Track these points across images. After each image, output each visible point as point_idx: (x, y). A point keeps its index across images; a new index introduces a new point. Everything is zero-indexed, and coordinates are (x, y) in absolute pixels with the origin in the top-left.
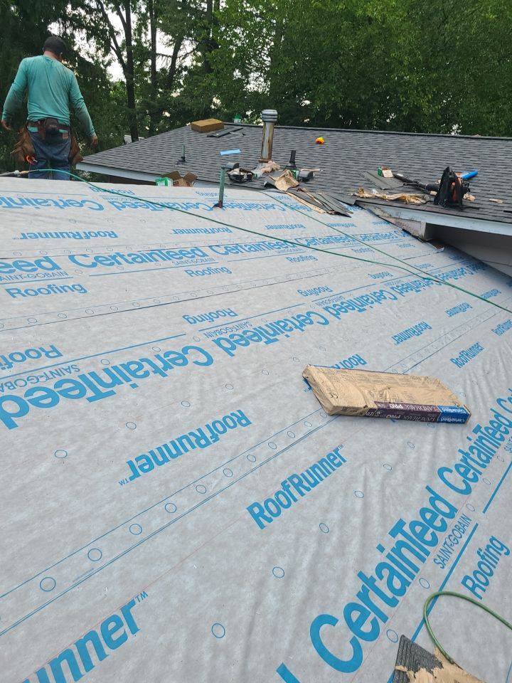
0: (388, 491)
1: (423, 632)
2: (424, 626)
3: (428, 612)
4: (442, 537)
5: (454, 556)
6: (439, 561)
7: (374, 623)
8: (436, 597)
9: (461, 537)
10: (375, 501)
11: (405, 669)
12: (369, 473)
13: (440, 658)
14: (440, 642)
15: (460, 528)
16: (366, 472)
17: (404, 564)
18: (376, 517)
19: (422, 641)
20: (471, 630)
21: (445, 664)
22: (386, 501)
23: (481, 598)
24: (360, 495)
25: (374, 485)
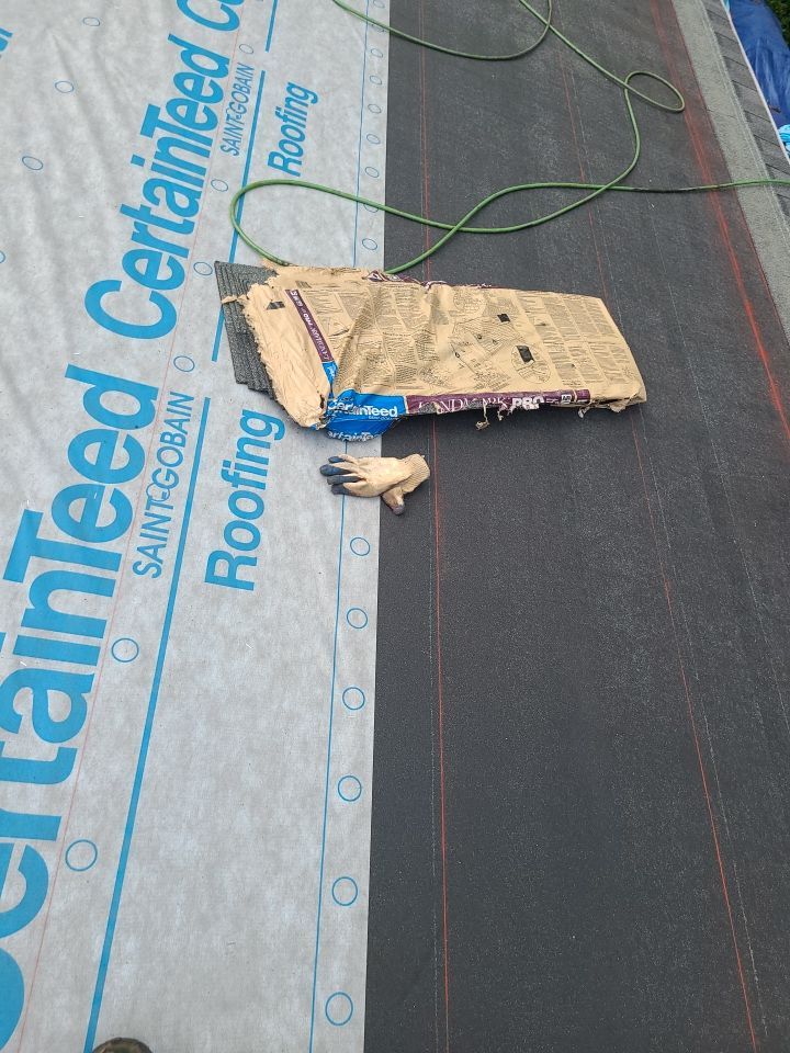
0: (110, 65)
1: (241, 247)
2: (239, 240)
3: (238, 221)
4: (219, 109)
5: (246, 132)
6: (228, 146)
7: (172, 263)
8: (241, 196)
9: (247, 100)
10: (95, 88)
11: (234, 298)
12: (65, 44)
13: (271, 266)
14: (265, 249)
15: (241, 87)
16: (57, 45)
17: (183, 171)
18: (109, 116)
19: (244, 257)
20: (298, 219)
21: (279, 270)
22: (114, 84)
23: (298, 175)
24: (67, 87)
25: (82, 61)
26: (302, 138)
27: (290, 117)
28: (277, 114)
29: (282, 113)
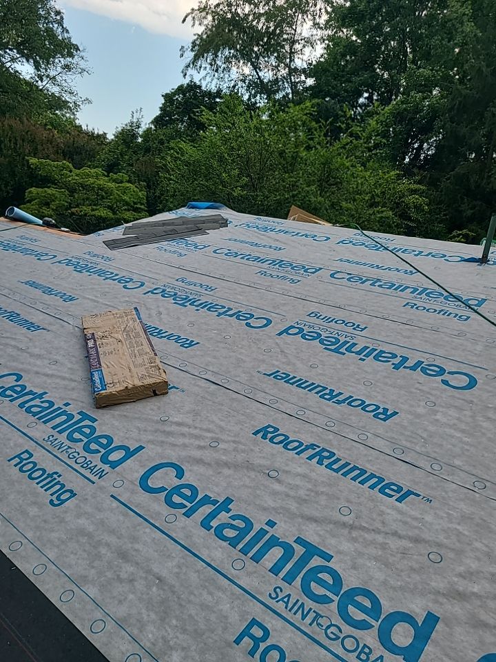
26: (30, 477)
27: (50, 479)
28: (56, 473)
29: (55, 476)
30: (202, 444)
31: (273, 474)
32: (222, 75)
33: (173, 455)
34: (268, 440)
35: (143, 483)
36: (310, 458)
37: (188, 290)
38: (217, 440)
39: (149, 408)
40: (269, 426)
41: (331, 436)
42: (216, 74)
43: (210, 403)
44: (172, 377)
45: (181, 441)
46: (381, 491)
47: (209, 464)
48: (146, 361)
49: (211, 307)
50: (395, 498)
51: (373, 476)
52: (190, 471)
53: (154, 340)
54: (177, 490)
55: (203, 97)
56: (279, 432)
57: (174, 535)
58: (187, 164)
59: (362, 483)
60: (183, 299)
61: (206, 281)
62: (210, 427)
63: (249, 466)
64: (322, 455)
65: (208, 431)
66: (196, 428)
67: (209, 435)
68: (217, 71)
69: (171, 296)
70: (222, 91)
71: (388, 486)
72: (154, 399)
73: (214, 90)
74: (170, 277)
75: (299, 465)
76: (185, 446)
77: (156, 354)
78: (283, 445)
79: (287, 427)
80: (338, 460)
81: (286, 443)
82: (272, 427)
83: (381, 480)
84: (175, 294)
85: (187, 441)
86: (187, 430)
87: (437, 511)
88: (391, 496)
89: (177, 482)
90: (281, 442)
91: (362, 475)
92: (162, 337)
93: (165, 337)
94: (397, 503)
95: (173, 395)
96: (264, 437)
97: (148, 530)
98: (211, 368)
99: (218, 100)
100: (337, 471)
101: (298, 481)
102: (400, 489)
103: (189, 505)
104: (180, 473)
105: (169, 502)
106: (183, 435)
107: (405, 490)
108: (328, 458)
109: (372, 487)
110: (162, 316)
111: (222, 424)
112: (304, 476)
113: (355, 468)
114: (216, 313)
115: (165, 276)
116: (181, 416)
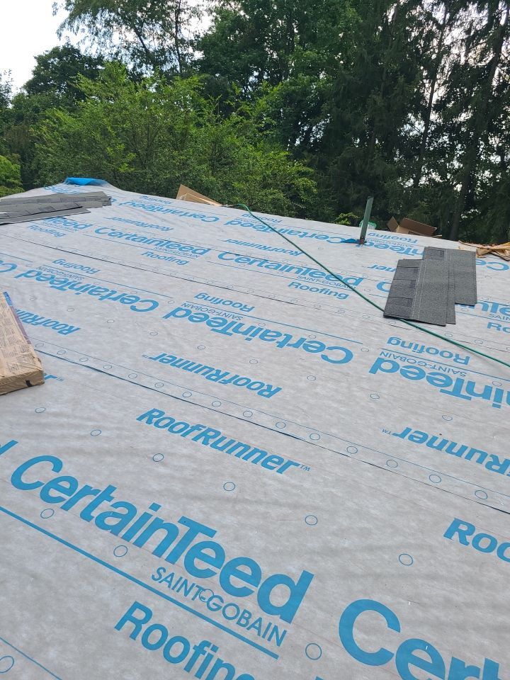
30: (83, 433)
31: (158, 457)
32: (103, 40)
33: (50, 448)
34: (153, 425)
35: (16, 480)
36: (195, 439)
37: (66, 273)
38: (99, 429)
39: (23, 400)
40: (155, 410)
41: (217, 416)
42: (96, 37)
43: (92, 390)
44: (48, 365)
45: (59, 432)
46: (264, 464)
47: (90, 454)
48: (18, 350)
49: (93, 291)
50: (276, 469)
51: (256, 451)
52: (70, 462)
53: (29, 328)
54: (54, 484)
55: (83, 62)
56: (164, 416)
57: (50, 530)
58: (66, 136)
59: (246, 458)
60: (62, 282)
61: (87, 262)
62: (92, 415)
63: (133, 452)
64: (207, 435)
65: (89, 419)
66: (76, 417)
67: (90, 423)
68: (97, 34)
69: (48, 279)
70: (103, 57)
71: (270, 459)
72: (29, 390)
73: (95, 56)
74: (46, 259)
75: (184, 446)
76: (63, 437)
77: (29, 343)
78: (168, 428)
79: (174, 410)
80: (223, 438)
81: (171, 426)
82: (158, 411)
83: (264, 454)
84: (53, 277)
85: (65, 432)
86: (66, 420)
87: (315, 478)
88: (272, 468)
89: (54, 475)
90: (166, 426)
91: (245, 451)
92: (37, 324)
93: (40, 323)
94: (278, 474)
95: (49, 385)
96: (149, 422)
97: (21, 529)
98: (93, 355)
99: (100, 67)
100: (221, 449)
101: (183, 463)
102: (281, 460)
103: (67, 498)
104: (58, 465)
105: (45, 497)
106: (62, 426)
107: (286, 461)
108: (213, 437)
109: (255, 462)
110: (37, 301)
111: (105, 411)
112: (189, 457)
113: (240, 445)
114: (99, 297)
115: (40, 257)
116: (59, 406)
